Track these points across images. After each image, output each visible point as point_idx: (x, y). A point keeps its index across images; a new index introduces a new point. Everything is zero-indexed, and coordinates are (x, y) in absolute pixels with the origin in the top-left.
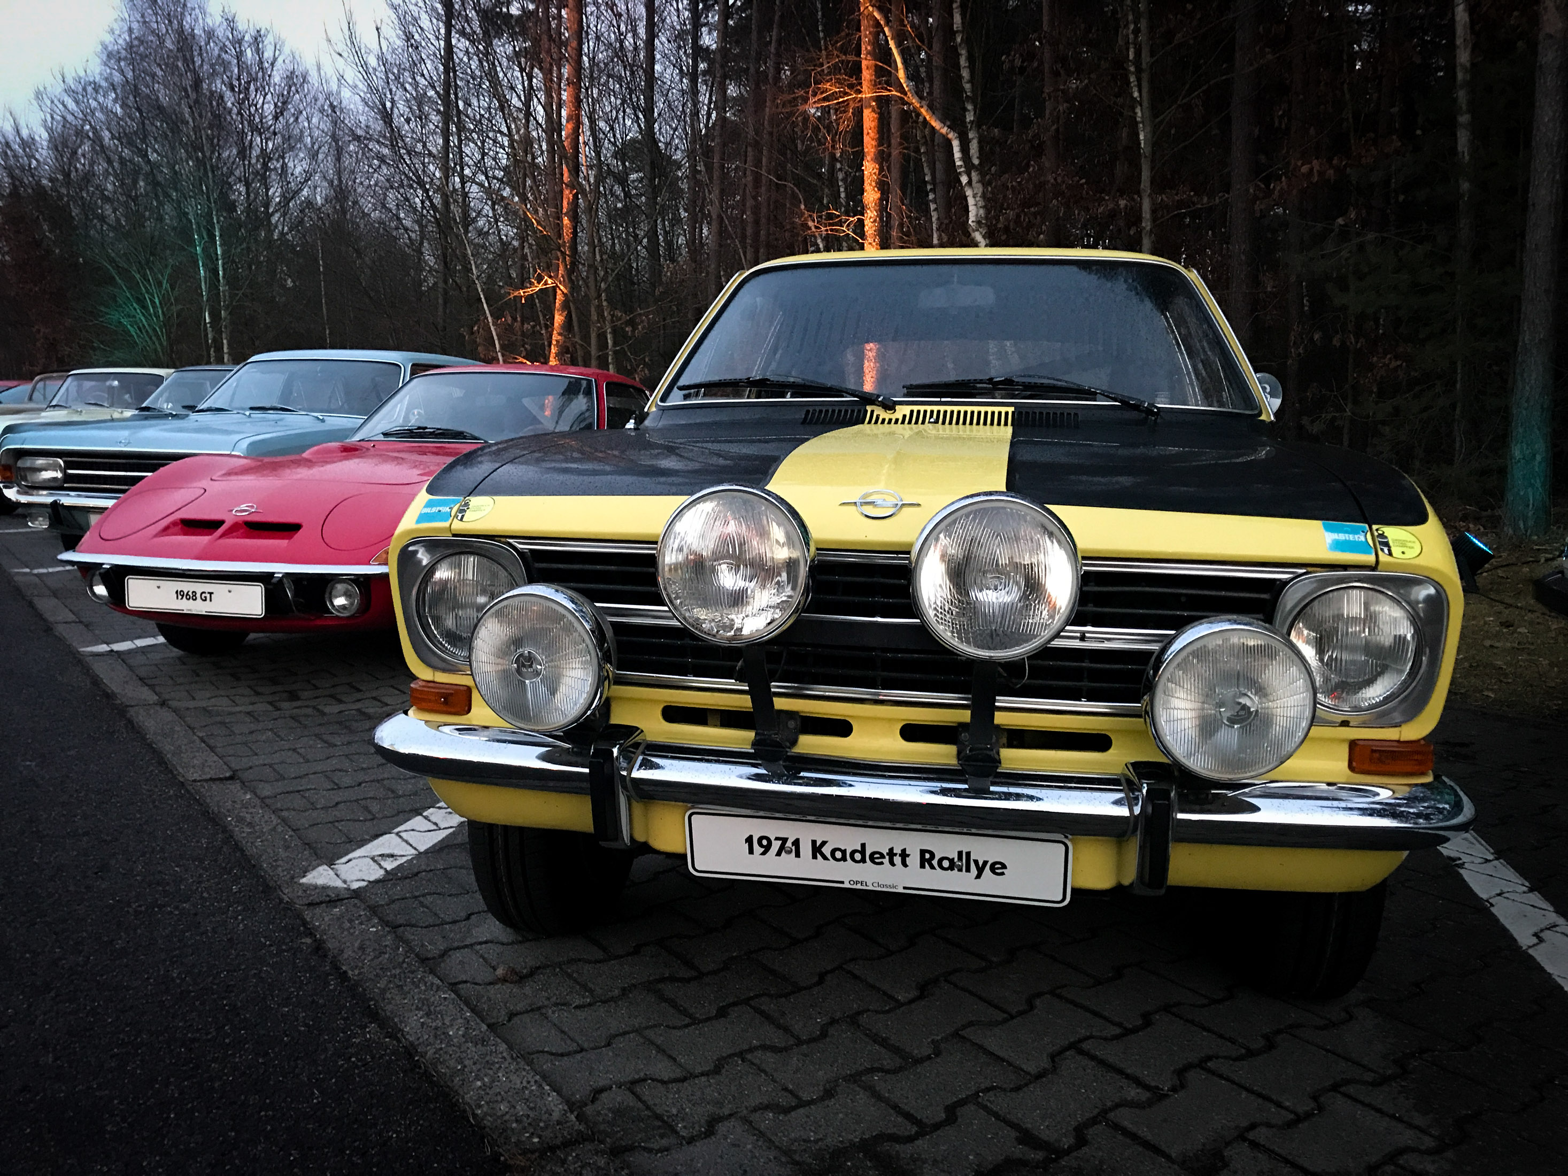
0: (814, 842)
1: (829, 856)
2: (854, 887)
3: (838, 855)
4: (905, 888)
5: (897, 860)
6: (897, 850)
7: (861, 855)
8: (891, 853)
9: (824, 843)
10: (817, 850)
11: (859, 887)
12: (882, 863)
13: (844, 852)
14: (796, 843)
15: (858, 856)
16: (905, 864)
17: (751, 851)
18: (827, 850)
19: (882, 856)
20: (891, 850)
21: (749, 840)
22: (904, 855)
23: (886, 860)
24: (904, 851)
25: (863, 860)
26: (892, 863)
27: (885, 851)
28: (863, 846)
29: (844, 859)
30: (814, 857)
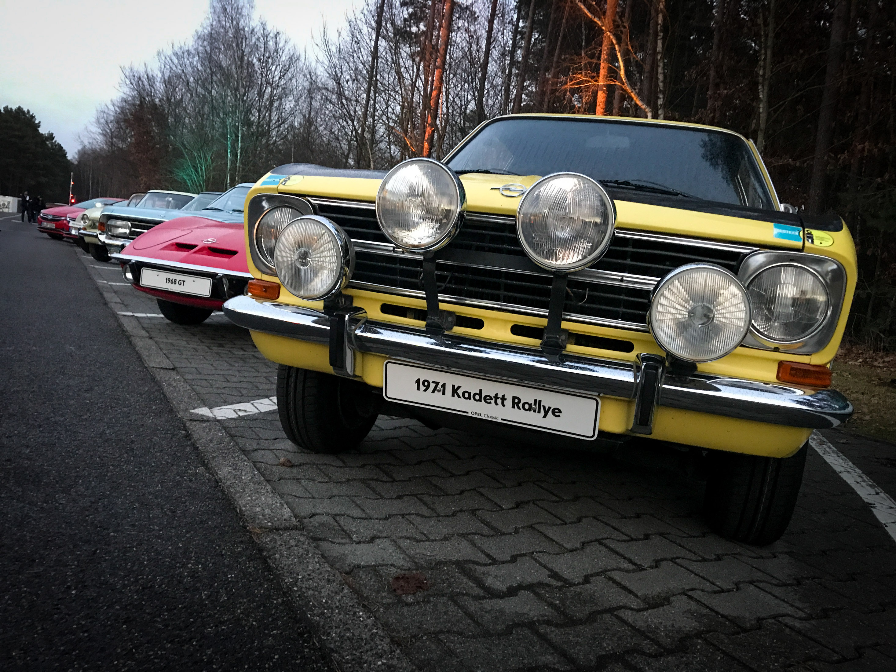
0: (453, 386)
1: (461, 396)
2: (474, 416)
3: (466, 395)
4: (502, 419)
5: (499, 401)
6: (500, 396)
7: (479, 397)
8: (496, 397)
9: (459, 387)
10: (455, 391)
11: (476, 416)
12: (490, 403)
13: (470, 394)
14: (444, 386)
15: (477, 397)
16: (503, 405)
17: (418, 389)
18: (460, 392)
19: (491, 399)
20: (496, 395)
21: (418, 381)
22: (503, 399)
23: (493, 401)
24: (503, 396)
25: (480, 400)
26: (496, 403)
27: (493, 395)
28: (481, 391)
29: (469, 398)
30: (453, 395)
